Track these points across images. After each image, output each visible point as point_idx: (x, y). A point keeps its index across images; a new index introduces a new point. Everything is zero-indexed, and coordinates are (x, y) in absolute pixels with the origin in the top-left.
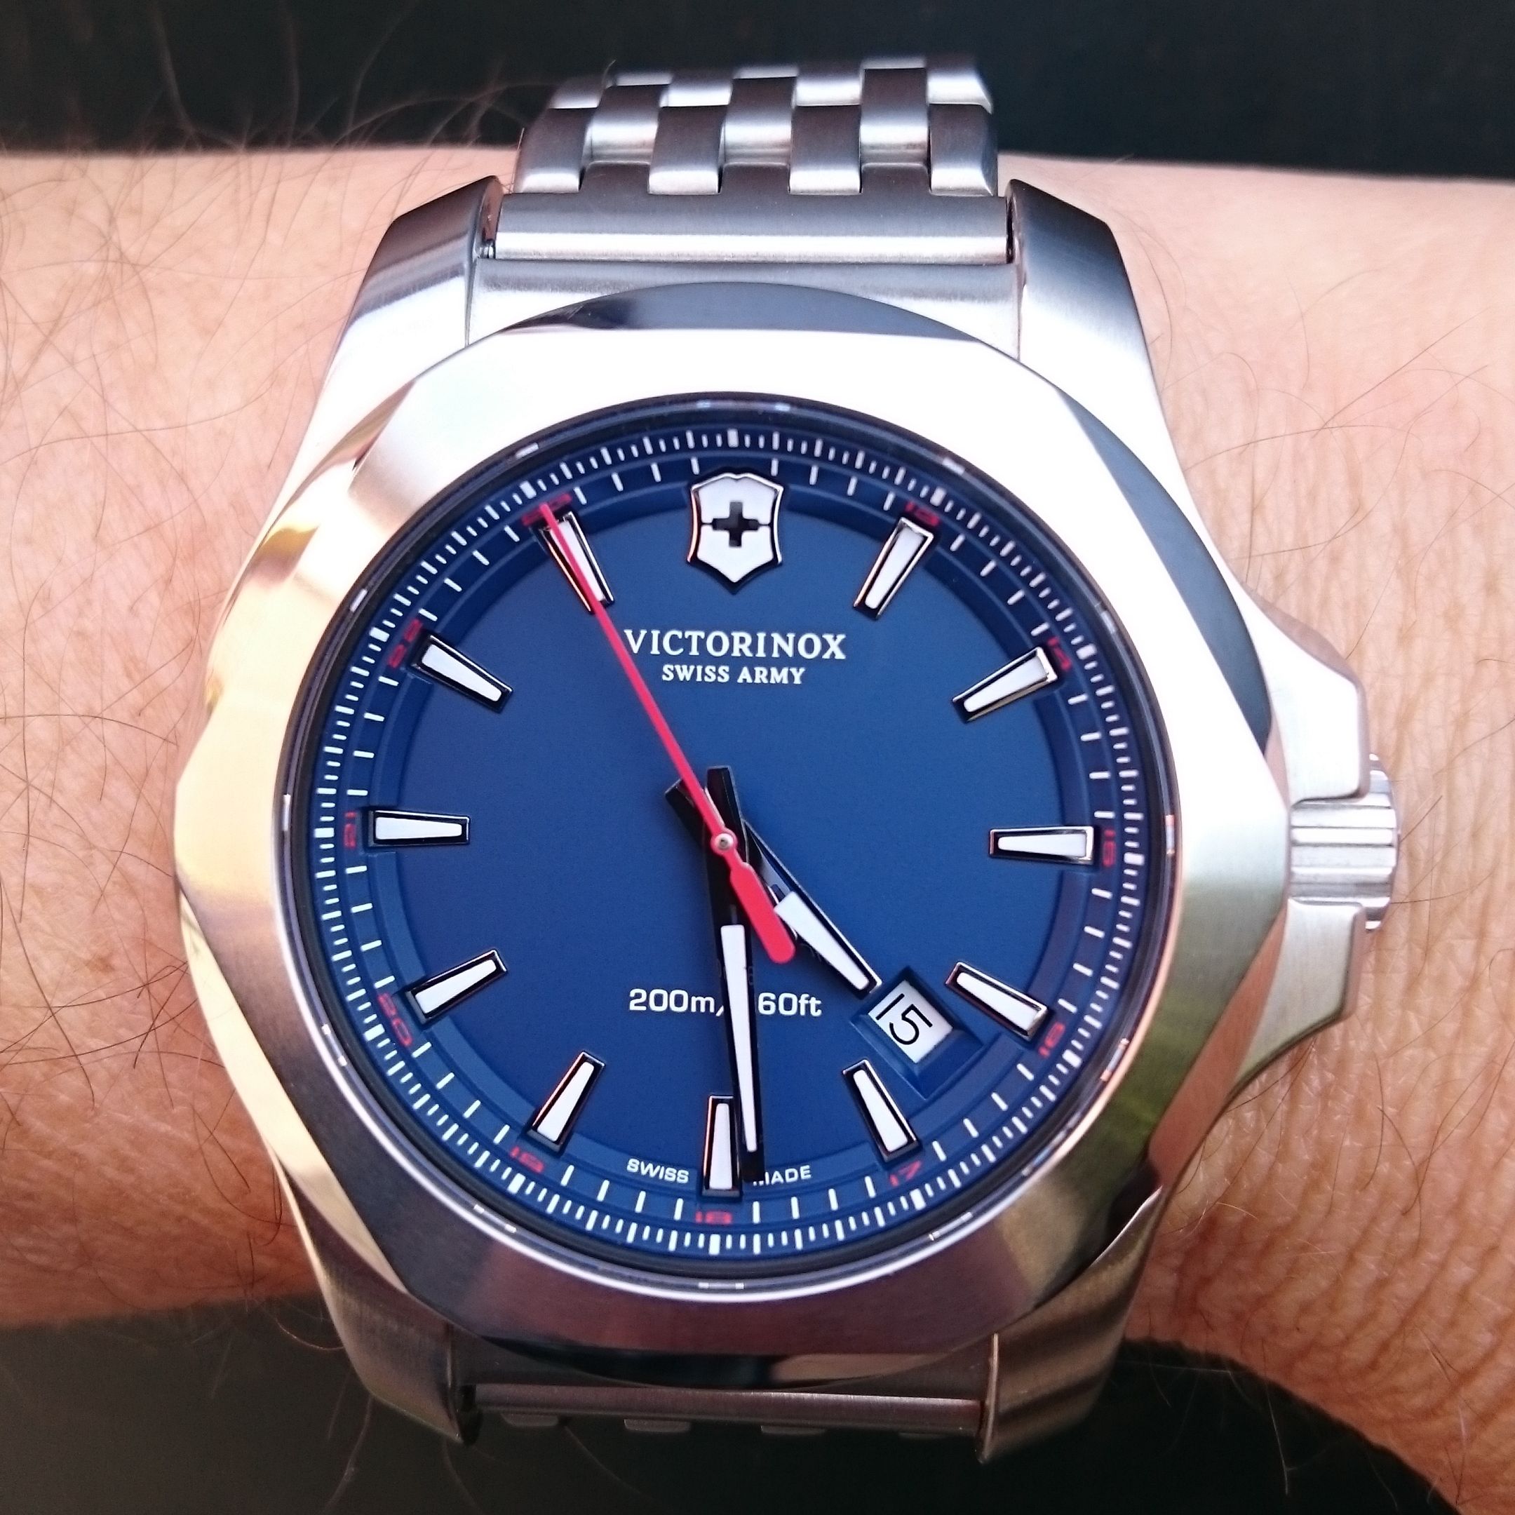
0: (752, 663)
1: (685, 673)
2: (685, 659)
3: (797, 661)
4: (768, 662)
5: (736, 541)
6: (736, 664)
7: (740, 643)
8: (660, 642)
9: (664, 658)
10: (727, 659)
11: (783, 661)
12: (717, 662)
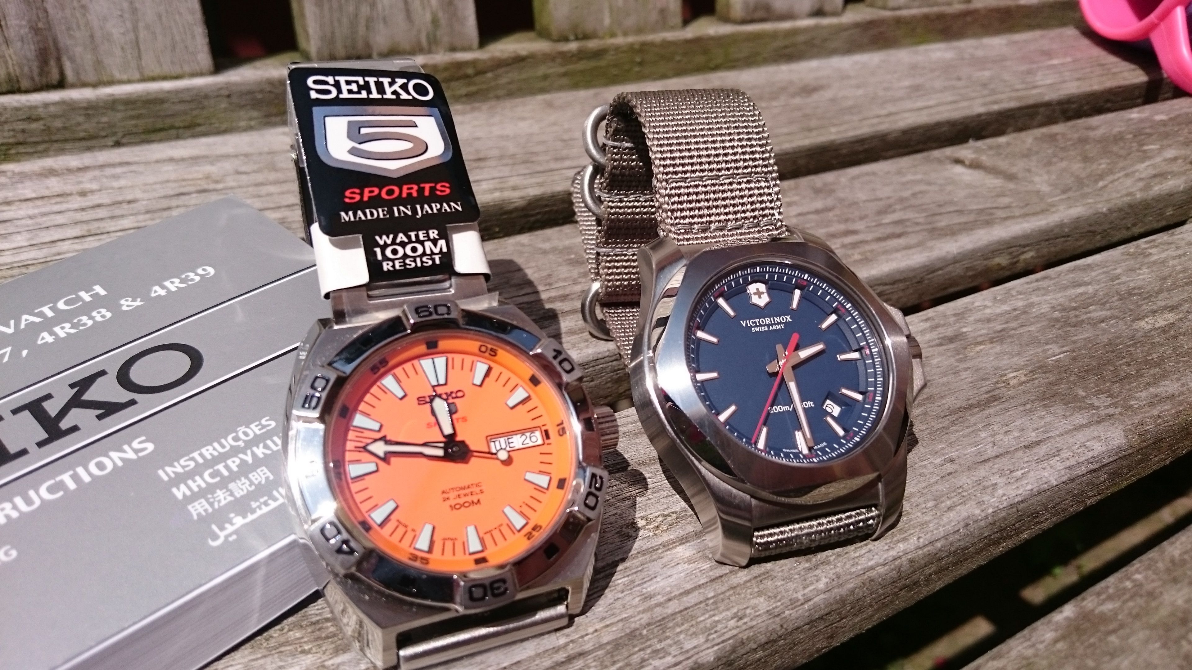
0: (772, 325)
1: (757, 329)
2: (756, 326)
3: (781, 323)
4: (775, 324)
5: (760, 297)
6: (768, 326)
7: (767, 321)
8: (750, 323)
9: (752, 327)
10: (766, 325)
11: (778, 324)
12: (764, 326)
